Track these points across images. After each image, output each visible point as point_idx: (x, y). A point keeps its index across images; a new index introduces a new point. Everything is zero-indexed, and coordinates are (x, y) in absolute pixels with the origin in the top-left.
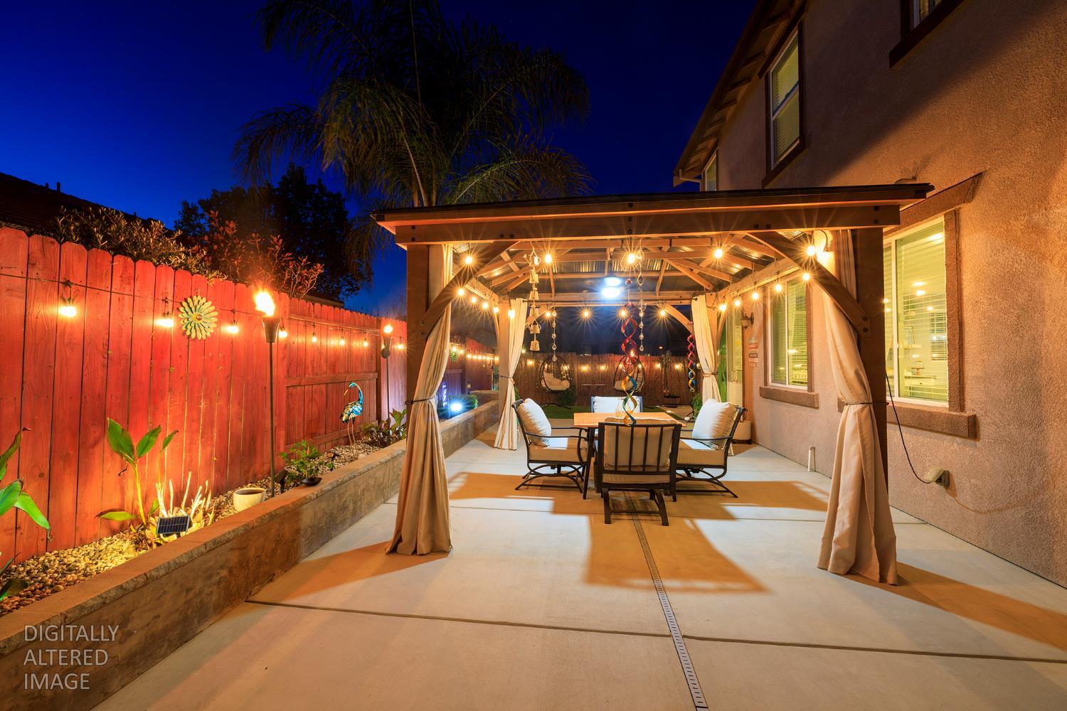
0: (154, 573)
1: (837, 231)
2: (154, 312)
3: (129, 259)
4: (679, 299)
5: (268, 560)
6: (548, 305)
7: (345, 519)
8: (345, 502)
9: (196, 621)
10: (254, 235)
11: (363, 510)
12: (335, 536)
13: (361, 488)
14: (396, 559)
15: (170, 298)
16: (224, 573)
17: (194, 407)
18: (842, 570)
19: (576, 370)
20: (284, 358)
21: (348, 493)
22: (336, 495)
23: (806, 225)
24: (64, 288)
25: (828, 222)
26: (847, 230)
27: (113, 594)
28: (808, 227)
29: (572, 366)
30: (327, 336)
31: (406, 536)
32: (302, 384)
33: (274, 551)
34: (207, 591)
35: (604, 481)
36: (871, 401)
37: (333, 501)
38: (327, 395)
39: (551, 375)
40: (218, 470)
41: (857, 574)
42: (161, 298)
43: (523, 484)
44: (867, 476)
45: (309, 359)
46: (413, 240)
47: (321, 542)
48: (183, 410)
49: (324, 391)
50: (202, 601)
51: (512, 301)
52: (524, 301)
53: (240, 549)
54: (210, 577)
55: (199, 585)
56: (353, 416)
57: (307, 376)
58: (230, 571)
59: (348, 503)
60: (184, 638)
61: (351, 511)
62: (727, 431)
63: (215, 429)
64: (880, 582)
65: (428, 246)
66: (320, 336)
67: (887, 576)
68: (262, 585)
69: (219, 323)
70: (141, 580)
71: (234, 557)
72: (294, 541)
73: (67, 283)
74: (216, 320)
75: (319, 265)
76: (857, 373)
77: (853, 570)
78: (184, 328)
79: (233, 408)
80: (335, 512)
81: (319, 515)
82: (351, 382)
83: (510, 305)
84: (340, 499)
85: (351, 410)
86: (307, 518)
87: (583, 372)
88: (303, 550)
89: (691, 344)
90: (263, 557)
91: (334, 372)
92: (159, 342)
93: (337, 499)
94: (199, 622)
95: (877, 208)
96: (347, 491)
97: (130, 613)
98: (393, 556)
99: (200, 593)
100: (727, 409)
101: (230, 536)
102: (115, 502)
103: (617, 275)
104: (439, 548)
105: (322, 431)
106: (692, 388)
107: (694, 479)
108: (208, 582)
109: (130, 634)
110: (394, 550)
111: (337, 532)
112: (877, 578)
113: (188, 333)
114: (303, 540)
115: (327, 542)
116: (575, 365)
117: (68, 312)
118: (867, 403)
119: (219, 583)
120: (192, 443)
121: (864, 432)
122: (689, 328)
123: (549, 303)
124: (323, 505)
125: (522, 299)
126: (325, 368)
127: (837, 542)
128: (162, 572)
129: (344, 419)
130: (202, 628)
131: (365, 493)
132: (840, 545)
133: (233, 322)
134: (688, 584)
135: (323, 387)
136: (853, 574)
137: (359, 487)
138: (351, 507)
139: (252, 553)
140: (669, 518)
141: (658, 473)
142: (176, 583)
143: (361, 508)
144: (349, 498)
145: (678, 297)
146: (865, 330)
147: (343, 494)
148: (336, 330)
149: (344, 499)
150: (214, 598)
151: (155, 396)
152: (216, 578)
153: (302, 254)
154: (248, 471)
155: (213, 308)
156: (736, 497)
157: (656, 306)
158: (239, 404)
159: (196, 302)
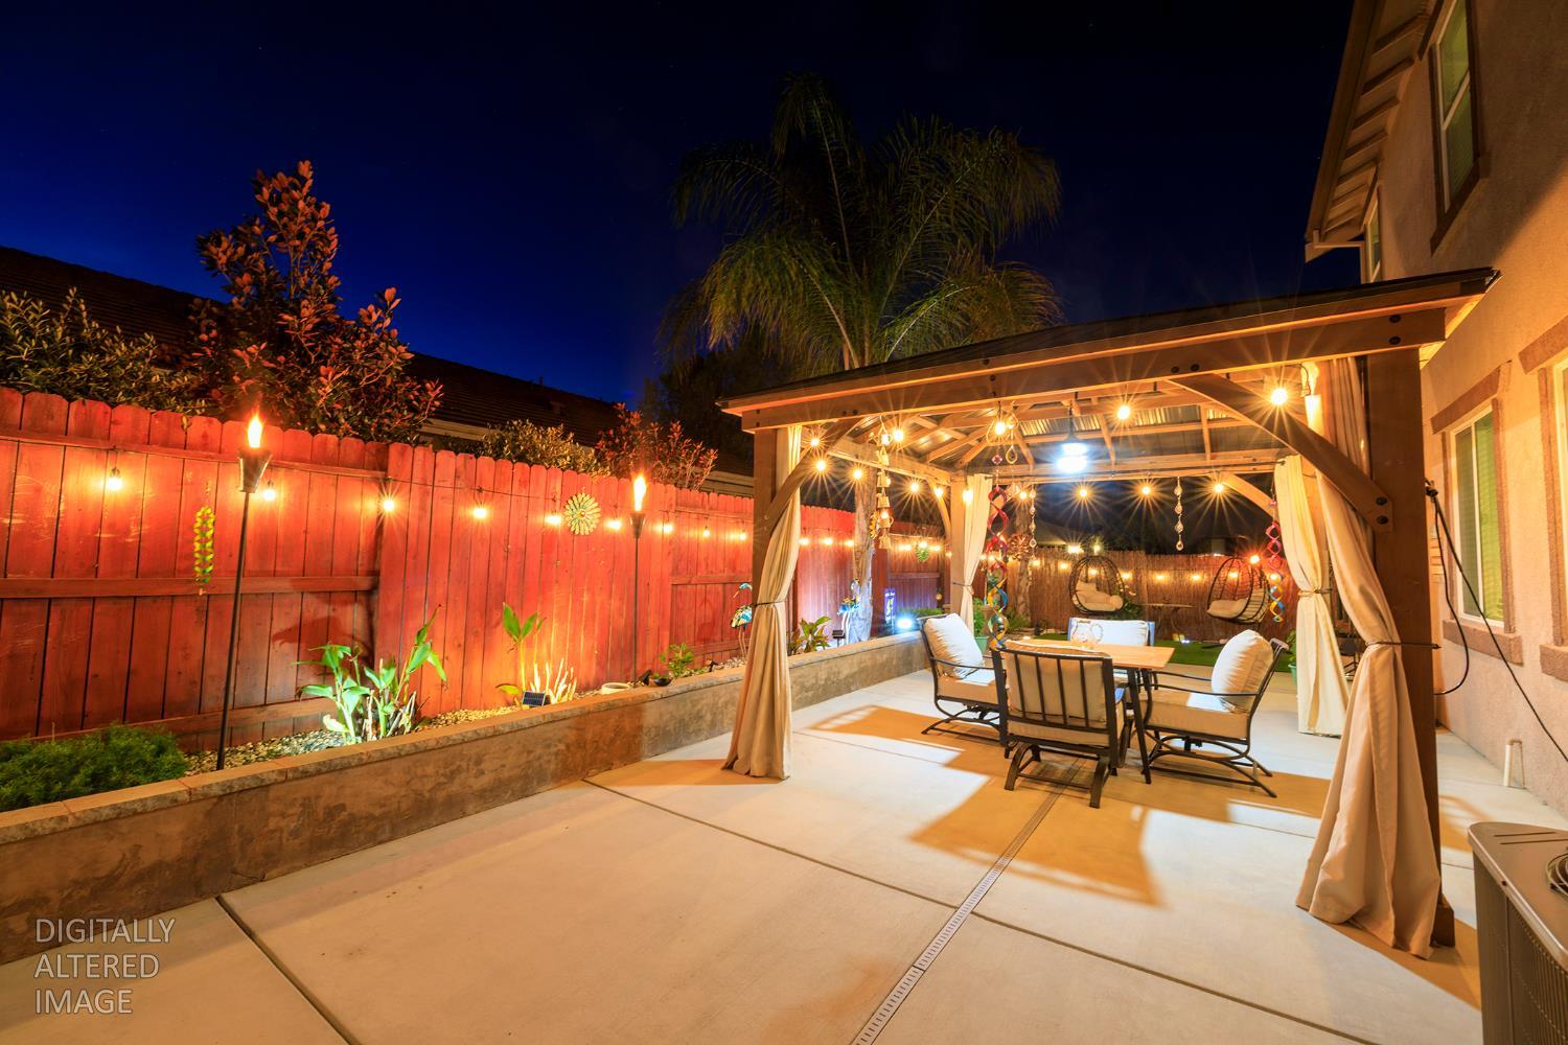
0: (501, 728)
1: (1329, 361)
2: (545, 509)
3: (527, 465)
4: (1250, 465)
5: (605, 748)
6: (1023, 482)
7: (700, 730)
8: (700, 711)
9: (535, 783)
10: (652, 425)
11: (725, 725)
12: (687, 745)
13: (722, 700)
14: (729, 775)
15: (558, 497)
16: (562, 747)
17: (577, 599)
18: (1331, 916)
19: (1144, 580)
20: (669, 553)
21: (704, 702)
22: (688, 701)
23: (1270, 357)
24: (478, 492)
25: (1307, 351)
26: (1346, 358)
27: (469, 735)
28: (1274, 361)
29: (1137, 573)
30: (725, 529)
31: (741, 754)
32: (693, 582)
33: (612, 741)
34: (546, 758)
35: (1010, 731)
36: (1397, 639)
37: (684, 707)
38: (725, 597)
39: (1093, 587)
40: (598, 664)
41: (1363, 929)
42: (551, 497)
43: (932, 728)
44: (1379, 765)
45: (702, 556)
46: (758, 425)
47: (668, 746)
48: (568, 600)
49: (721, 593)
50: (541, 765)
51: (970, 478)
52: (986, 478)
53: (578, 729)
54: (549, 746)
55: (539, 751)
56: (743, 621)
57: (699, 574)
58: (568, 746)
59: (704, 712)
60: (524, 793)
61: (708, 723)
62: (1254, 684)
63: (596, 624)
64: (1395, 947)
65: (776, 429)
66: (716, 528)
67: (1410, 940)
68: (600, 770)
69: (602, 519)
70: (491, 731)
71: (572, 735)
72: (635, 736)
73: (480, 490)
74: (599, 515)
75: (712, 451)
76: (1363, 591)
77: (1355, 922)
78: (569, 525)
79: (614, 604)
80: (687, 719)
81: (666, 717)
82: (742, 583)
83: (967, 484)
84: (694, 706)
85: (741, 614)
86: (651, 716)
87: (1159, 585)
88: (645, 749)
89: (1274, 540)
90: (601, 744)
91: (734, 570)
92: (549, 538)
93: (690, 705)
94: (538, 782)
95: (1395, 318)
96: (703, 699)
97: (484, 755)
98: (728, 773)
99: (539, 758)
100: (1251, 647)
101: (568, 714)
102: (510, 678)
103: (1080, 436)
104: (772, 774)
105: (718, 637)
106: (1277, 616)
107: (1194, 755)
108: (548, 751)
109: (483, 773)
110: (729, 766)
111: (687, 742)
112: (1390, 939)
113: (572, 529)
114: (646, 738)
115: (676, 748)
116: (1143, 572)
117: (480, 513)
118: (1387, 643)
119: (557, 754)
120: (575, 634)
121: (1378, 691)
122: (1271, 512)
123: (1025, 479)
124: (671, 707)
125: (984, 475)
126: (721, 567)
127: (1328, 868)
128: (507, 730)
129: (734, 625)
130: (541, 789)
131: (729, 706)
132: (1328, 873)
133: (615, 517)
134: (1044, 872)
135: (720, 587)
136: (1357, 928)
137: (720, 698)
138: (709, 717)
139: (589, 736)
140: (1102, 799)
141: (1087, 729)
142: (519, 742)
143: (722, 722)
144: (705, 708)
145: (1250, 460)
146: (1384, 520)
147: (697, 701)
148: (737, 522)
149: (699, 707)
150: (552, 767)
151: (544, 587)
152: (553, 750)
153: (697, 441)
154: (628, 670)
155: (596, 504)
156: (1273, 795)
157: (1206, 477)
158: (621, 599)
159: (580, 499)
